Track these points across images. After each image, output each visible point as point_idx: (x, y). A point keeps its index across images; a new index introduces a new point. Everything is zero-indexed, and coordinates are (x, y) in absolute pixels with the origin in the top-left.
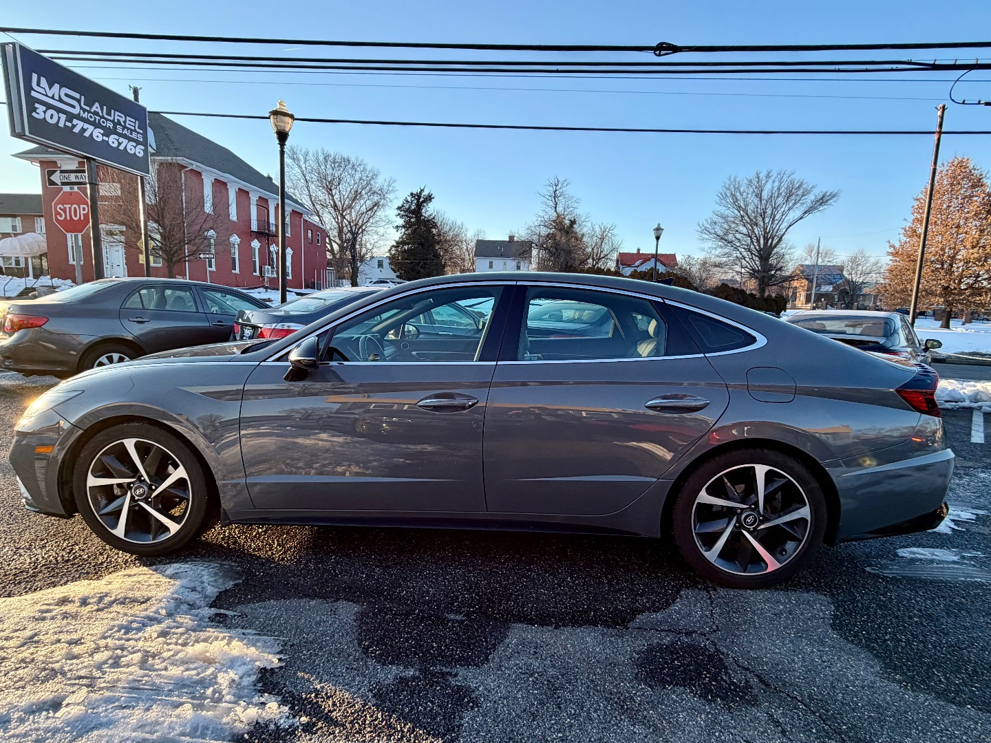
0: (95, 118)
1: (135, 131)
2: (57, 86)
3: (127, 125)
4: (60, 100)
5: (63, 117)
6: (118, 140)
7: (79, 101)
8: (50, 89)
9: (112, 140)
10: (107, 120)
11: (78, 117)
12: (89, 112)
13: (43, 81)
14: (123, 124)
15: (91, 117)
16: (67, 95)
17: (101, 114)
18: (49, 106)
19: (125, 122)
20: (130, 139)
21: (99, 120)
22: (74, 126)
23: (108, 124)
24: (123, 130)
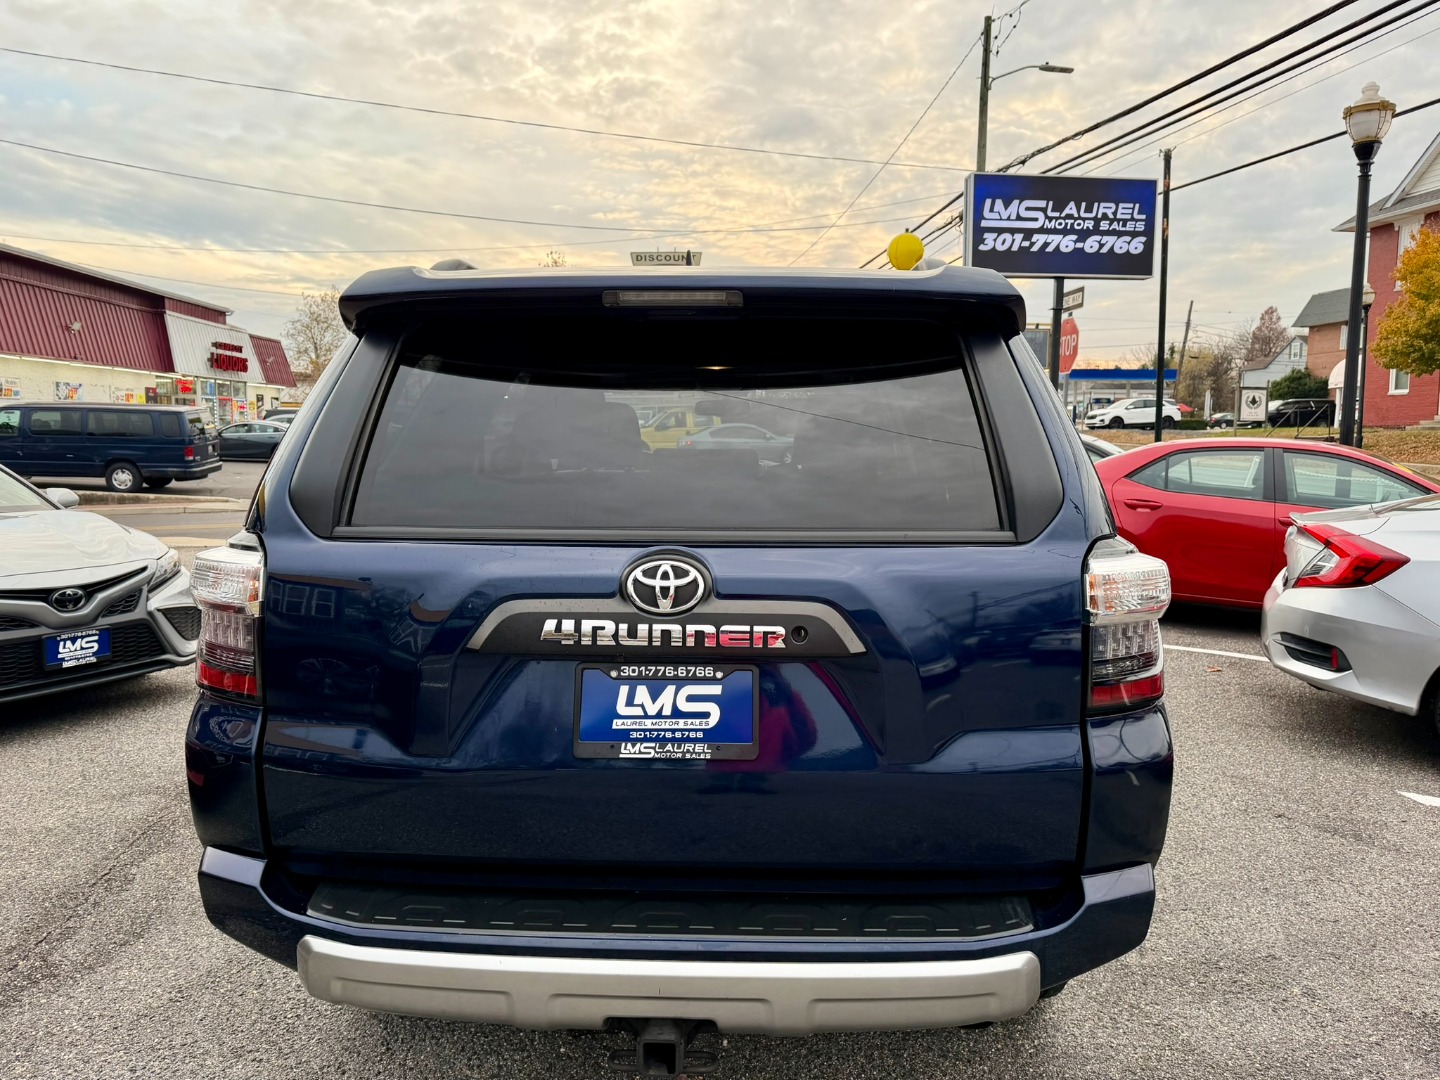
0: (1066, 224)
1: (1132, 219)
2: (1016, 202)
3: (1119, 216)
4: (1019, 218)
5: (1019, 237)
6: (1099, 242)
7: (1044, 210)
8: (1006, 209)
9: (1091, 245)
10: (1084, 219)
11: (1042, 230)
12: (1057, 219)
13: (999, 203)
14: (1111, 216)
15: (1060, 224)
16: (1028, 209)
17: (1076, 215)
18: (1000, 231)
19: (1115, 213)
20: (1119, 234)
21: (1072, 225)
22: (1032, 244)
23: (1086, 225)
24: (1110, 225)
